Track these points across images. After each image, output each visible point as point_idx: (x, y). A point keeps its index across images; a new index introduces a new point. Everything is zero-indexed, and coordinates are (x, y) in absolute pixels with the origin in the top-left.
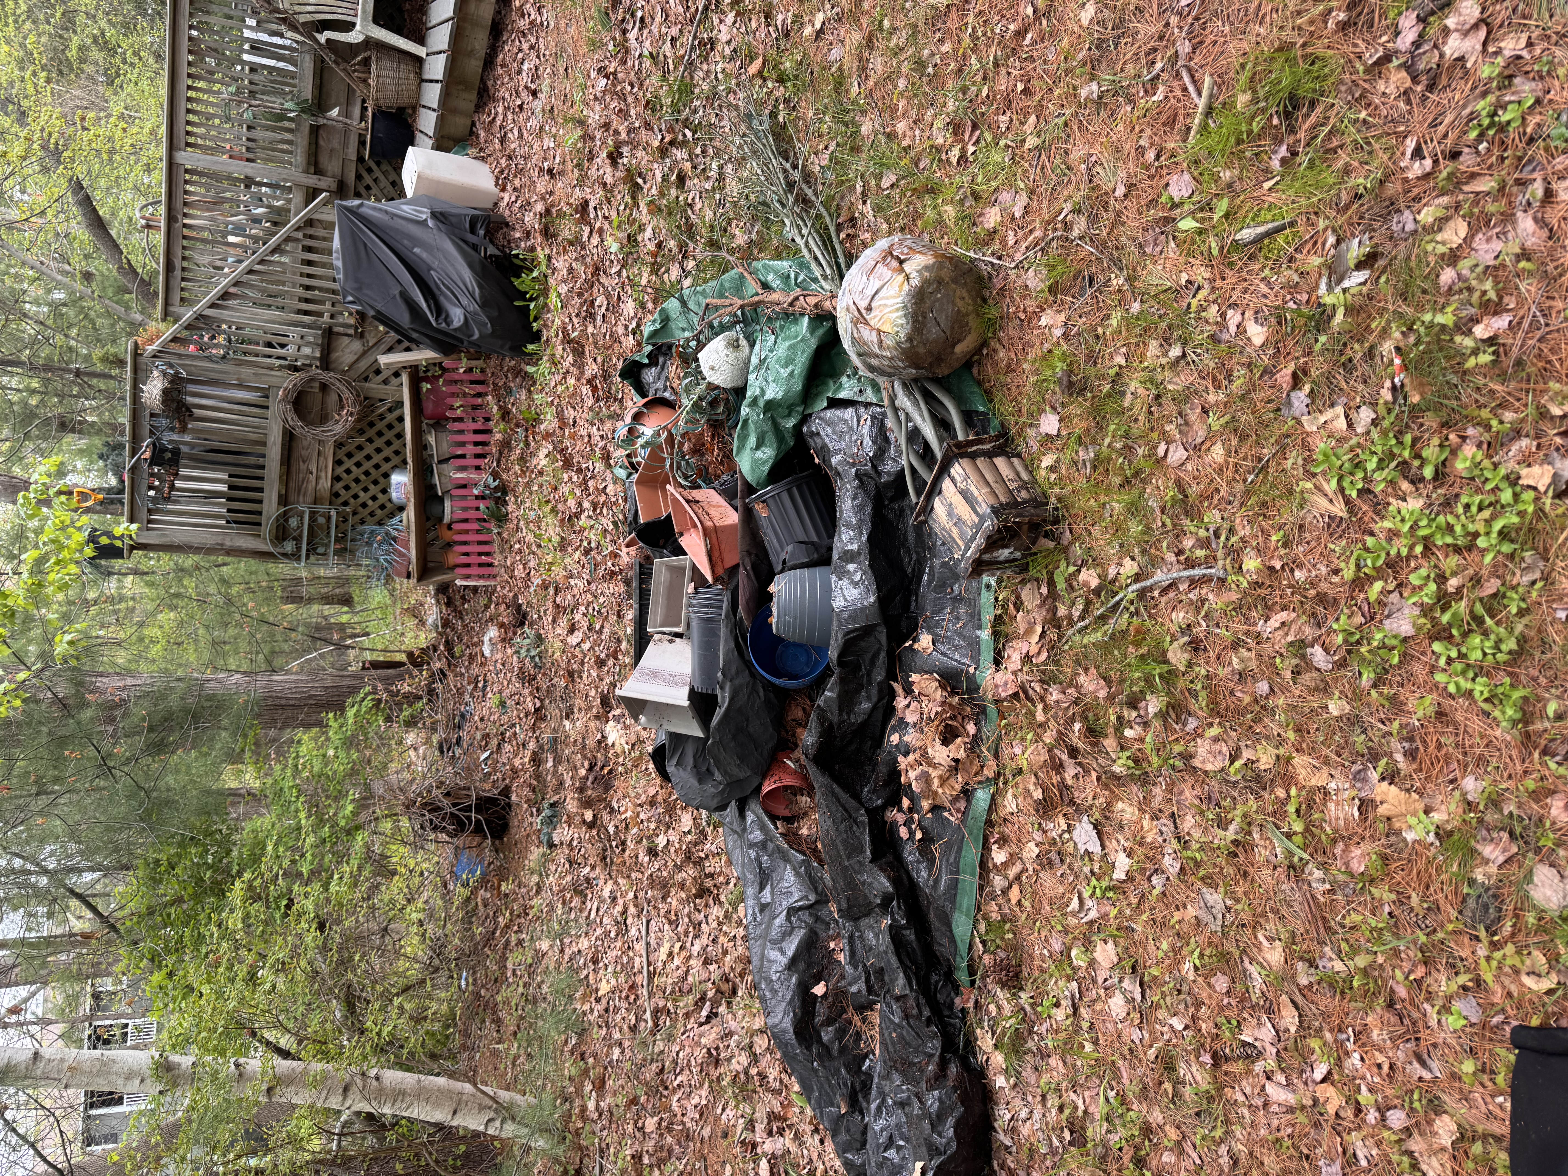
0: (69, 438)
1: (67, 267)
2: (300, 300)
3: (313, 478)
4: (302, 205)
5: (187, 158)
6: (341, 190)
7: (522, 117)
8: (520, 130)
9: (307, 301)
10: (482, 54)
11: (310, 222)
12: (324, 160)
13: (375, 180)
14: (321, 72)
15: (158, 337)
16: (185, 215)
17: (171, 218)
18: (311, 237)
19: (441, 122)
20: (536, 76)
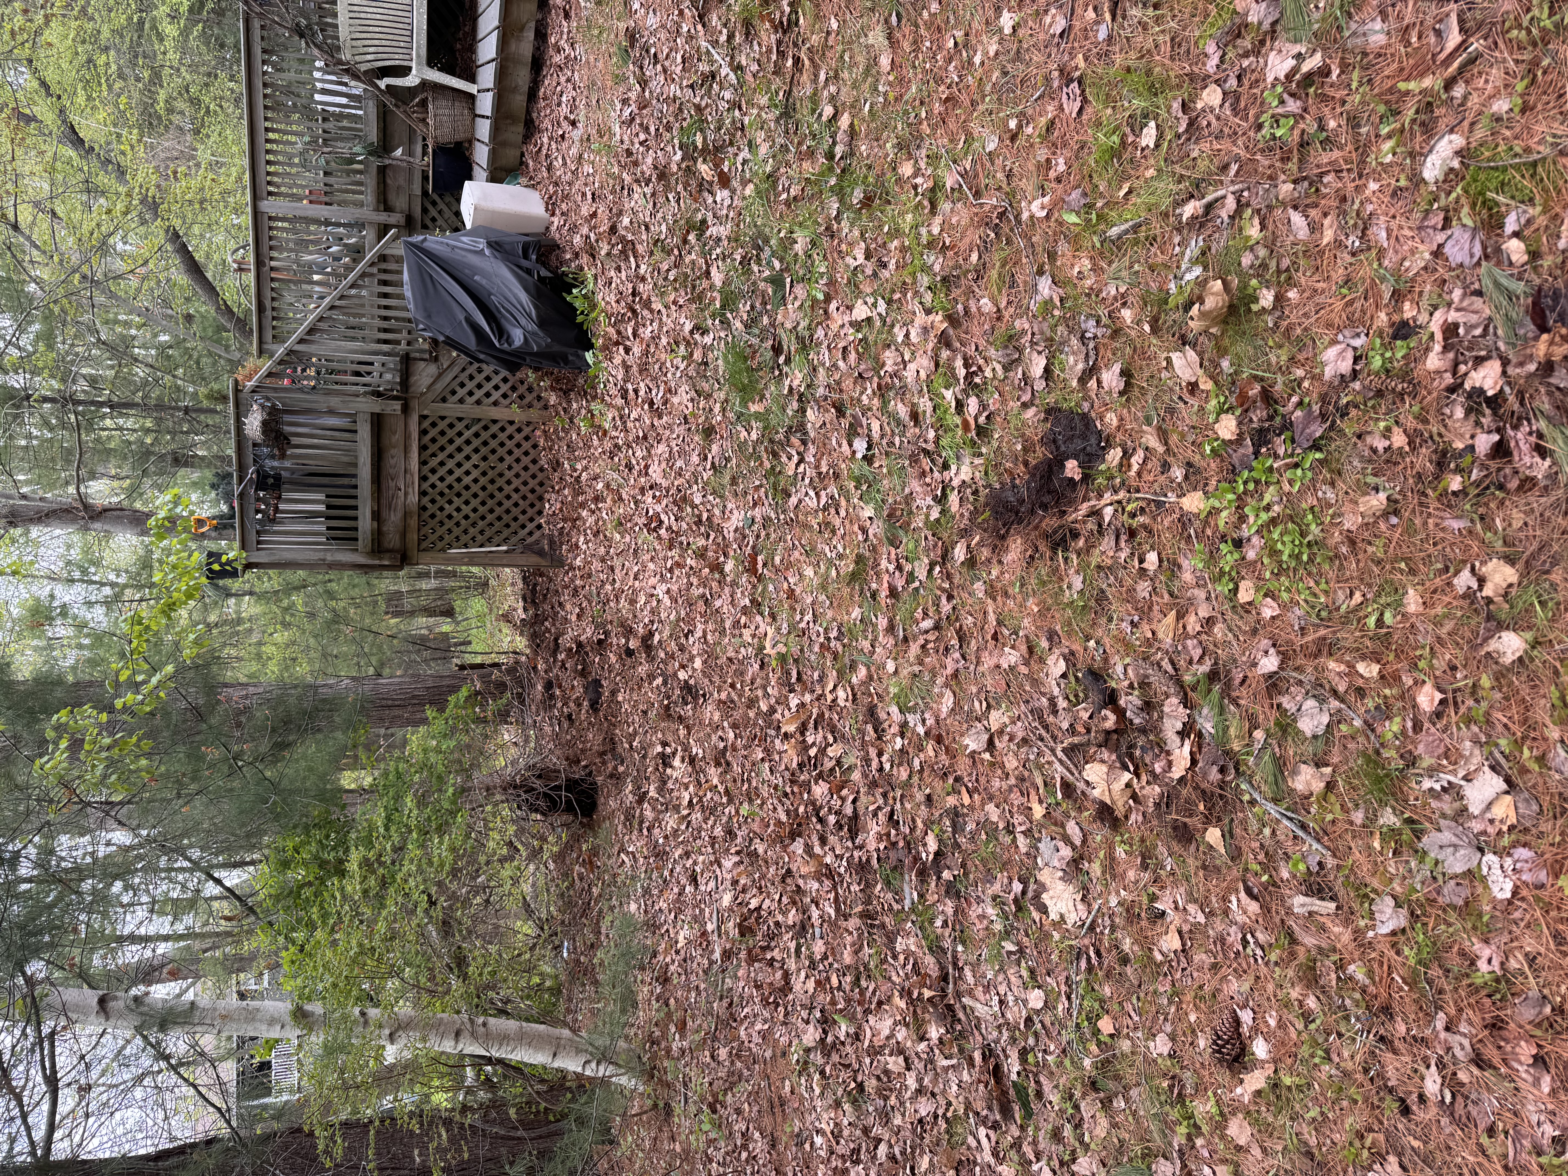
0: (182, 471)
1: (170, 312)
2: (380, 330)
3: (401, 494)
4: (375, 241)
5: (269, 206)
6: (409, 225)
7: (565, 145)
8: (564, 158)
9: (385, 330)
10: (525, 89)
11: (383, 258)
12: (392, 197)
13: (440, 212)
14: (384, 116)
15: (256, 372)
16: (271, 259)
17: (259, 263)
18: (385, 271)
19: (494, 155)
20: (573, 108)
